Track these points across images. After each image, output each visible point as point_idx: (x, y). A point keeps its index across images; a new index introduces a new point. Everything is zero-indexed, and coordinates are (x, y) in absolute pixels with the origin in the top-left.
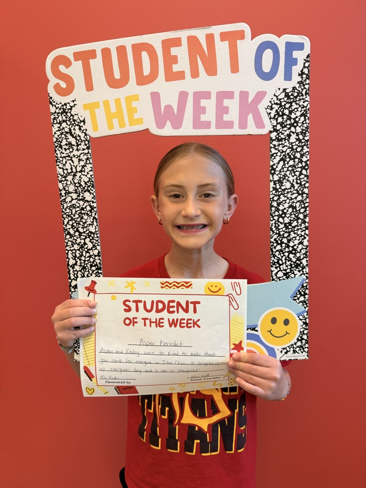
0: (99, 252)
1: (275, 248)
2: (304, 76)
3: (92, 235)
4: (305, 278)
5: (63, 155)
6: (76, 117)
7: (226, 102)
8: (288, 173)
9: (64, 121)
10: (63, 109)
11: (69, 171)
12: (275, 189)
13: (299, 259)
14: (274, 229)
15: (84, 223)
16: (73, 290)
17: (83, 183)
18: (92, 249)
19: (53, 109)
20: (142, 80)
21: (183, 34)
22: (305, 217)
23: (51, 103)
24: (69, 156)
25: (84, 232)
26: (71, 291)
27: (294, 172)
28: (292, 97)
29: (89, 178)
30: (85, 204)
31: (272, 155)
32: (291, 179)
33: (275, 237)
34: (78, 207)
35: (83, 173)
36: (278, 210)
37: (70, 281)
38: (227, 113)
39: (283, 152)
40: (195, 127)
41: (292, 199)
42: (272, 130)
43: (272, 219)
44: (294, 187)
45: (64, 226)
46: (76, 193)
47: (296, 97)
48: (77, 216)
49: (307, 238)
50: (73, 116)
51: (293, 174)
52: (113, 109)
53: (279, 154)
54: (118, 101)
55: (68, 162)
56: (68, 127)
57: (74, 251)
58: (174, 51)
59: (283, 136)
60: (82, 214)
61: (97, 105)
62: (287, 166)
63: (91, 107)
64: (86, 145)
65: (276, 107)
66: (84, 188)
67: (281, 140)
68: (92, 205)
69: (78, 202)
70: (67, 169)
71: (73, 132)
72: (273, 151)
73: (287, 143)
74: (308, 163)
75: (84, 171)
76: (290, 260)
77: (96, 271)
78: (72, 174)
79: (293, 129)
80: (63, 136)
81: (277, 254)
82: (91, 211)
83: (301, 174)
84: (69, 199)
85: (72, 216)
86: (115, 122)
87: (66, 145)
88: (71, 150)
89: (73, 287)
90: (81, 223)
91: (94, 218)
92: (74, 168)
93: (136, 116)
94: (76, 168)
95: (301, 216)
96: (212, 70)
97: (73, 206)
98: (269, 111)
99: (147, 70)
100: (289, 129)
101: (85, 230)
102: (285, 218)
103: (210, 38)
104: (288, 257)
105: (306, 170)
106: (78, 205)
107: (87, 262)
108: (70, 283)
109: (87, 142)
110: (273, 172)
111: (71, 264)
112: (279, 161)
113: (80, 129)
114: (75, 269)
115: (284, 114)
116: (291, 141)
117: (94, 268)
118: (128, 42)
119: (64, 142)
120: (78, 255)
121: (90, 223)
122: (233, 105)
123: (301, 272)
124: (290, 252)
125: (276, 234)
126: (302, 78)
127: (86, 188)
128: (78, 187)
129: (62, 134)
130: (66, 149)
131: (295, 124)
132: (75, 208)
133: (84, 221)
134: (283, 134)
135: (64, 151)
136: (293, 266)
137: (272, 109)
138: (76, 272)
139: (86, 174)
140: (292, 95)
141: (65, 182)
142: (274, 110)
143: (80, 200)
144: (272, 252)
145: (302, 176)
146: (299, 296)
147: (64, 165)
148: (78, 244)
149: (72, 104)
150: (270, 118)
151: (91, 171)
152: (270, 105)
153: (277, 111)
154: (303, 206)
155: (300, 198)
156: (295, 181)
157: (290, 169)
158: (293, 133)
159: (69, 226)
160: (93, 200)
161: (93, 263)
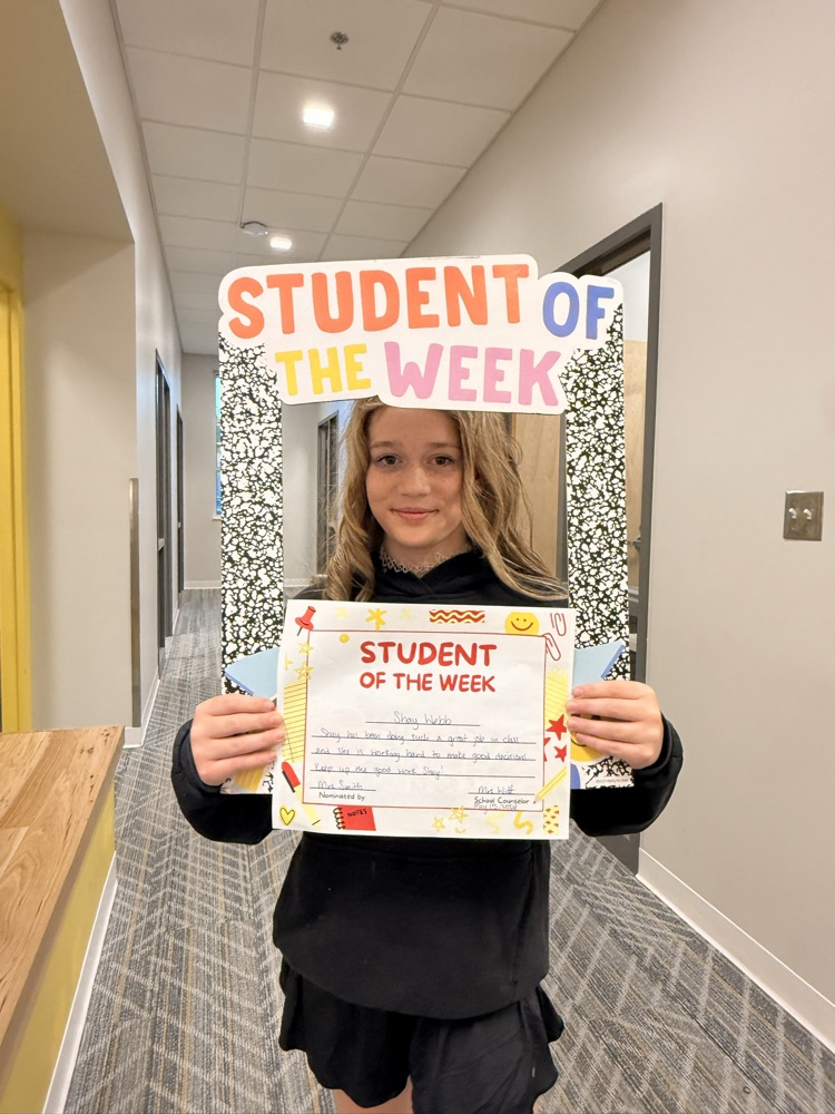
0: (281, 594)
1: (576, 592)
2: (615, 334)
3: (271, 564)
4: (625, 644)
5: (233, 430)
6: (261, 372)
7: (500, 364)
8: (594, 474)
9: (241, 376)
10: (242, 358)
11: (242, 455)
12: (574, 498)
13: (613, 612)
14: (575, 561)
15: (259, 543)
16: (228, 660)
17: (263, 476)
18: (268, 587)
19: (223, 357)
20: (373, 324)
21: (439, 264)
22: (622, 543)
23: (222, 347)
24: (244, 432)
25: (258, 558)
26: (224, 662)
27: (603, 474)
28: (597, 362)
29: (276, 469)
30: (264, 511)
31: (570, 446)
32: (599, 483)
33: (577, 574)
34: (251, 515)
35: (265, 459)
36: (580, 531)
37: (224, 644)
38: (501, 379)
39: (585, 442)
40: (452, 397)
41: (601, 515)
42: (569, 408)
43: (571, 545)
44: (603, 497)
45: (223, 547)
46: (251, 491)
47: (604, 363)
48: (247, 530)
49: (626, 578)
50: (257, 370)
51: (602, 477)
52: (324, 363)
53: (580, 445)
54: (332, 352)
55: (242, 441)
56: (248, 386)
57: (236, 591)
58: (424, 286)
59: (585, 419)
60: (257, 526)
61: (298, 355)
62: (592, 463)
63: (288, 358)
64: (274, 415)
65: (574, 376)
66: (264, 484)
67: (582, 424)
68: (275, 512)
69: (253, 506)
70: (238, 453)
71: (255, 394)
72: (571, 440)
73: (591, 430)
74: (623, 460)
75: (268, 457)
76: (600, 614)
77: (273, 627)
78: (247, 460)
79: (599, 409)
80: (237, 399)
81: (580, 602)
82: (272, 522)
83: (613, 477)
84: (236, 501)
85: (239, 530)
86: (326, 383)
87: (242, 413)
88: (249, 422)
89: (229, 655)
90: (254, 542)
91: (277, 534)
92: (250, 451)
93: (360, 376)
94: (254, 451)
95: (616, 543)
96: (479, 316)
97: (243, 514)
98: (564, 381)
99: (381, 309)
100: (595, 408)
101: (259, 554)
102: (592, 545)
103: (478, 272)
104: (597, 608)
105: (621, 471)
106: (251, 512)
107: (256, 611)
108: (225, 647)
109: (276, 412)
110: (571, 471)
111: (228, 613)
112: (581, 456)
113: (267, 390)
114: (235, 623)
115: (586, 387)
116: (597, 426)
117: (269, 622)
118: (355, 268)
119: (238, 409)
120: (243, 598)
121: (270, 542)
122: (511, 369)
123: (618, 635)
124: (600, 601)
125: (579, 569)
126: (612, 336)
127: (268, 484)
128: (253, 481)
129: (235, 396)
130: (239, 421)
131: (602, 402)
132: (245, 516)
133: (259, 539)
134: (585, 415)
135: (236, 423)
136: (605, 623)
137: (568, 378)
138: (236, 629)
139: (270, 461)
140: (598, 359)
141: (234, 473)
142: (572, 380)
143: (256, 503)
144: (572, 599)
145: (615, 481)
146: (615, 674)
147: (235, 445)
148: (245, 579)
149: (257, 351)
150: (566, 392)
151: (280, 456)
152: (566, 372)
153: (575, 381)
154: (618, 526)
155: (612, 514)
156: (605, 487)
157: (597, 468)
158: (601, 415)
159: (231, 548)
160: (278, 503)
161: (269, 611)
